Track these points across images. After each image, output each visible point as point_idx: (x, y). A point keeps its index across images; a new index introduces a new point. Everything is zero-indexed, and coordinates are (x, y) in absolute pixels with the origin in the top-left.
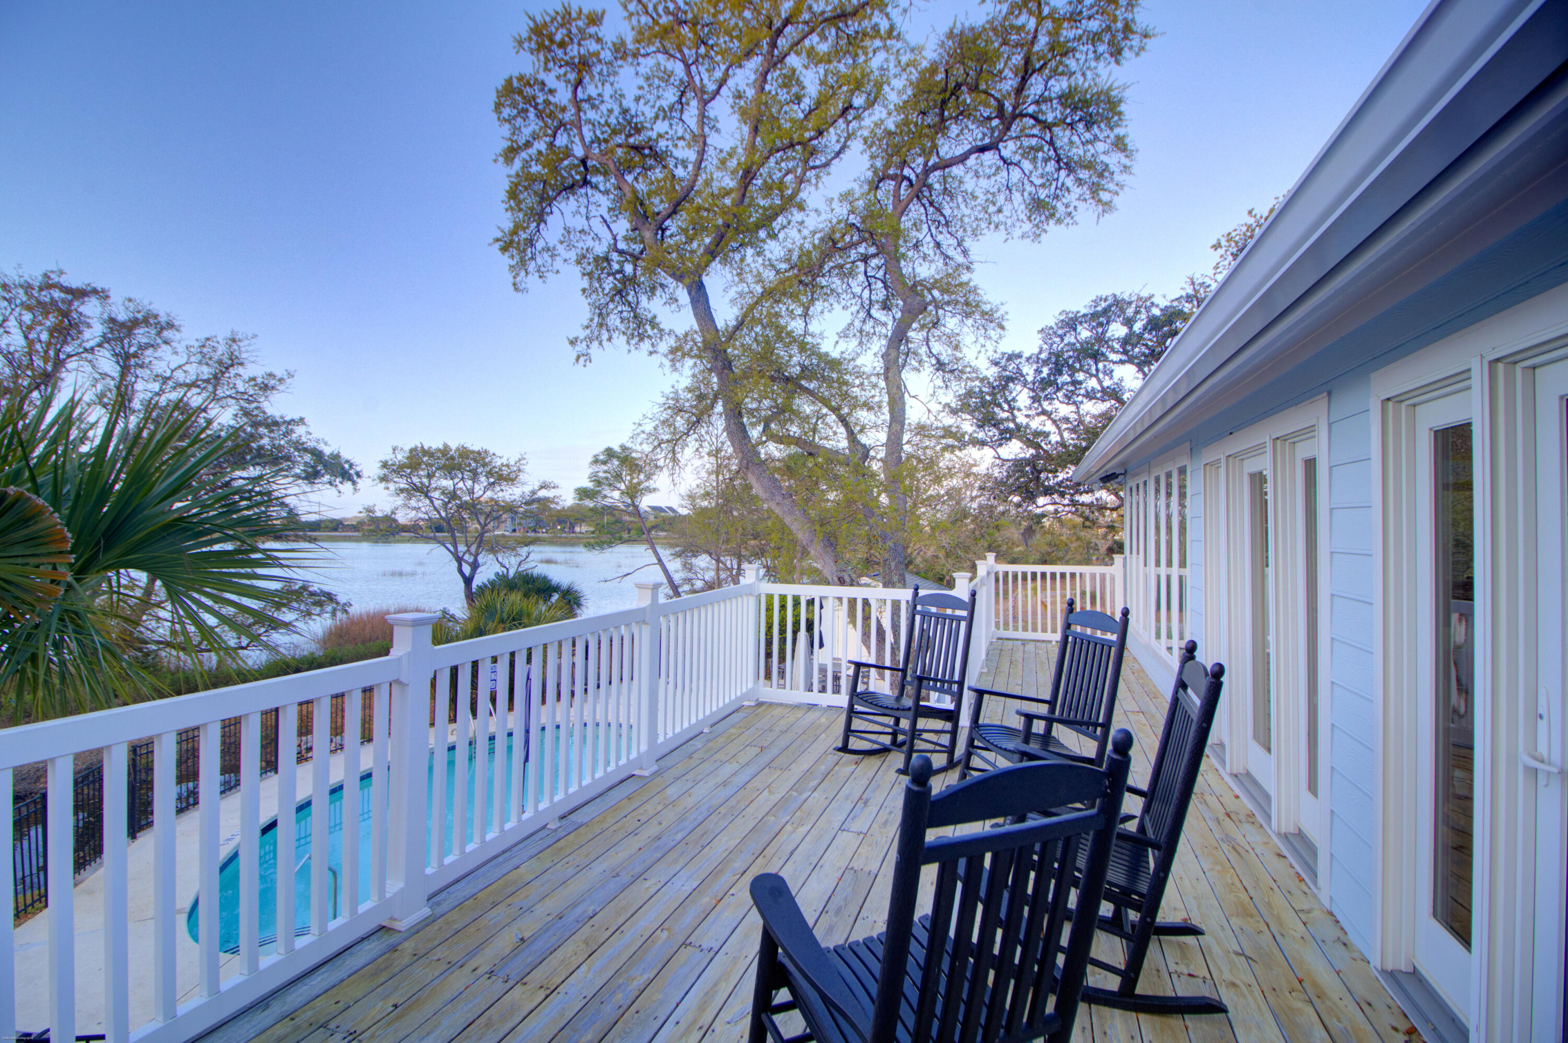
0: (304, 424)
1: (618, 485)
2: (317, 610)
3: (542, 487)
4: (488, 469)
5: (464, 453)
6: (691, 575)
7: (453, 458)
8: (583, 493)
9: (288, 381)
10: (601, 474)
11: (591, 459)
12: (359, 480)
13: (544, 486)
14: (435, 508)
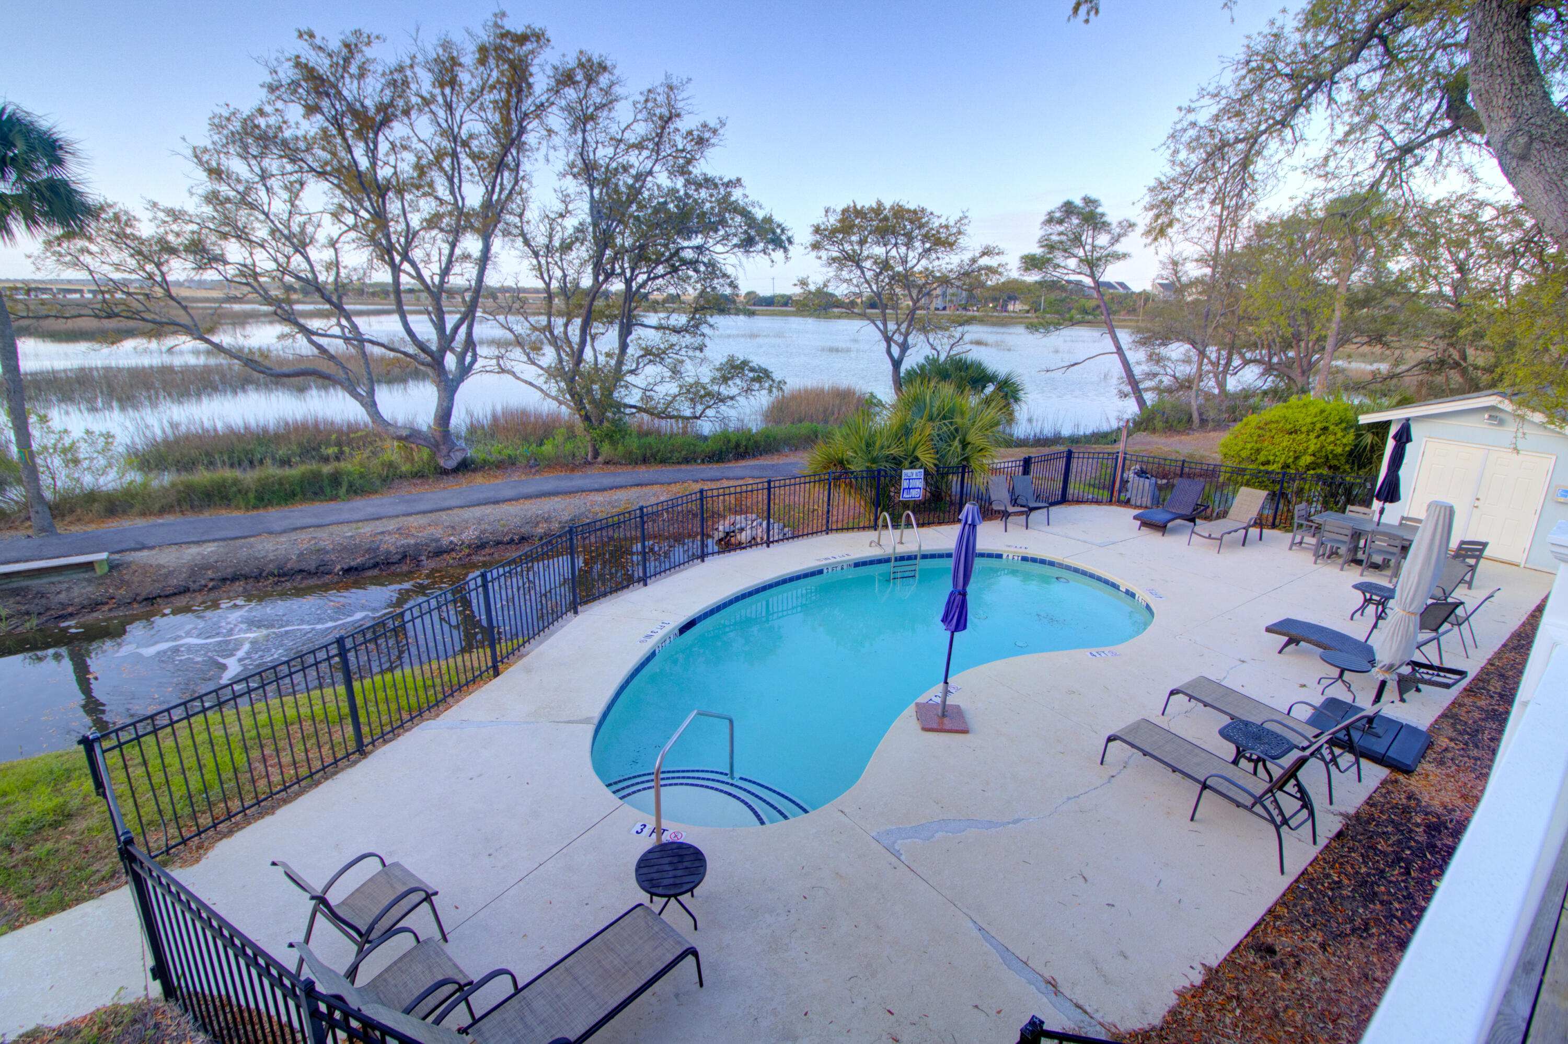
0: (741, 185)
1: (1076, 251)
2: (757, 386)
3: (984, 254)
4: (924, 231)
5: (899, 212)
6: (1156, 369)
7: (886, 219)
8: (1031, 263)
9: (721, 131)
10: (1055, 238)
11: (1044, 218)
12: (790, 248)
13: (986, 252)
14: (867, 282)
